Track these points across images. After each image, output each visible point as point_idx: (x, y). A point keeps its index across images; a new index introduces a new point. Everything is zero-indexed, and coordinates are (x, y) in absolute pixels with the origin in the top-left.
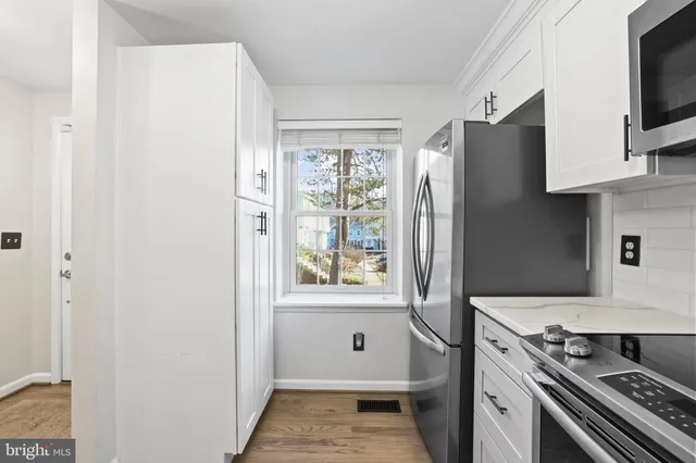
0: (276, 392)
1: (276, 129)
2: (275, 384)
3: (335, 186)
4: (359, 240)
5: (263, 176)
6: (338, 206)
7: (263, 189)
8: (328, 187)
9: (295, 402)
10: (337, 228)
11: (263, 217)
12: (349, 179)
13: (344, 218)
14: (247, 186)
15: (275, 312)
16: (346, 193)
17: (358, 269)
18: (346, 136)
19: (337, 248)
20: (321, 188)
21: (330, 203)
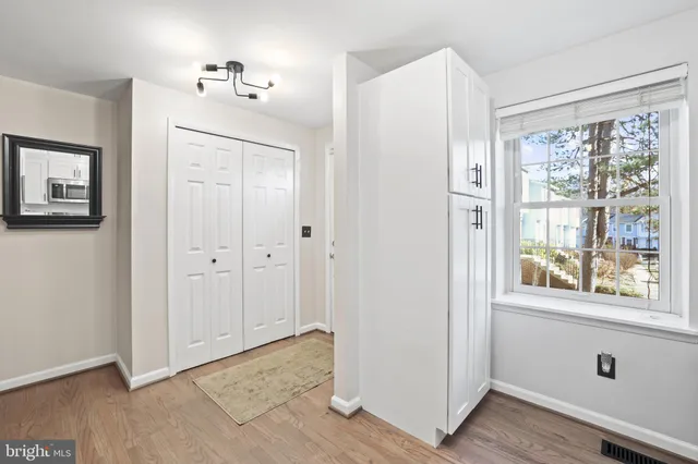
0: (491, 392)
1: (493, 119)
2: (491, 384)
3: (587, 169)
4: (631, 238)
5: (478, 170)
6: (591, 195)
7: (478, 183)
8: (575, 171)
9: (514, 410)
10: (590, 223)
11: (478, 210)
12: (608, 159)
13: (601, 209)
14: (461, 182)
15: (493, 309)
16: (604, 177)
17: (625, 277)
18: (586, 108)
19: (591, 246)
20: (564, 175)
21: (578, 191)
